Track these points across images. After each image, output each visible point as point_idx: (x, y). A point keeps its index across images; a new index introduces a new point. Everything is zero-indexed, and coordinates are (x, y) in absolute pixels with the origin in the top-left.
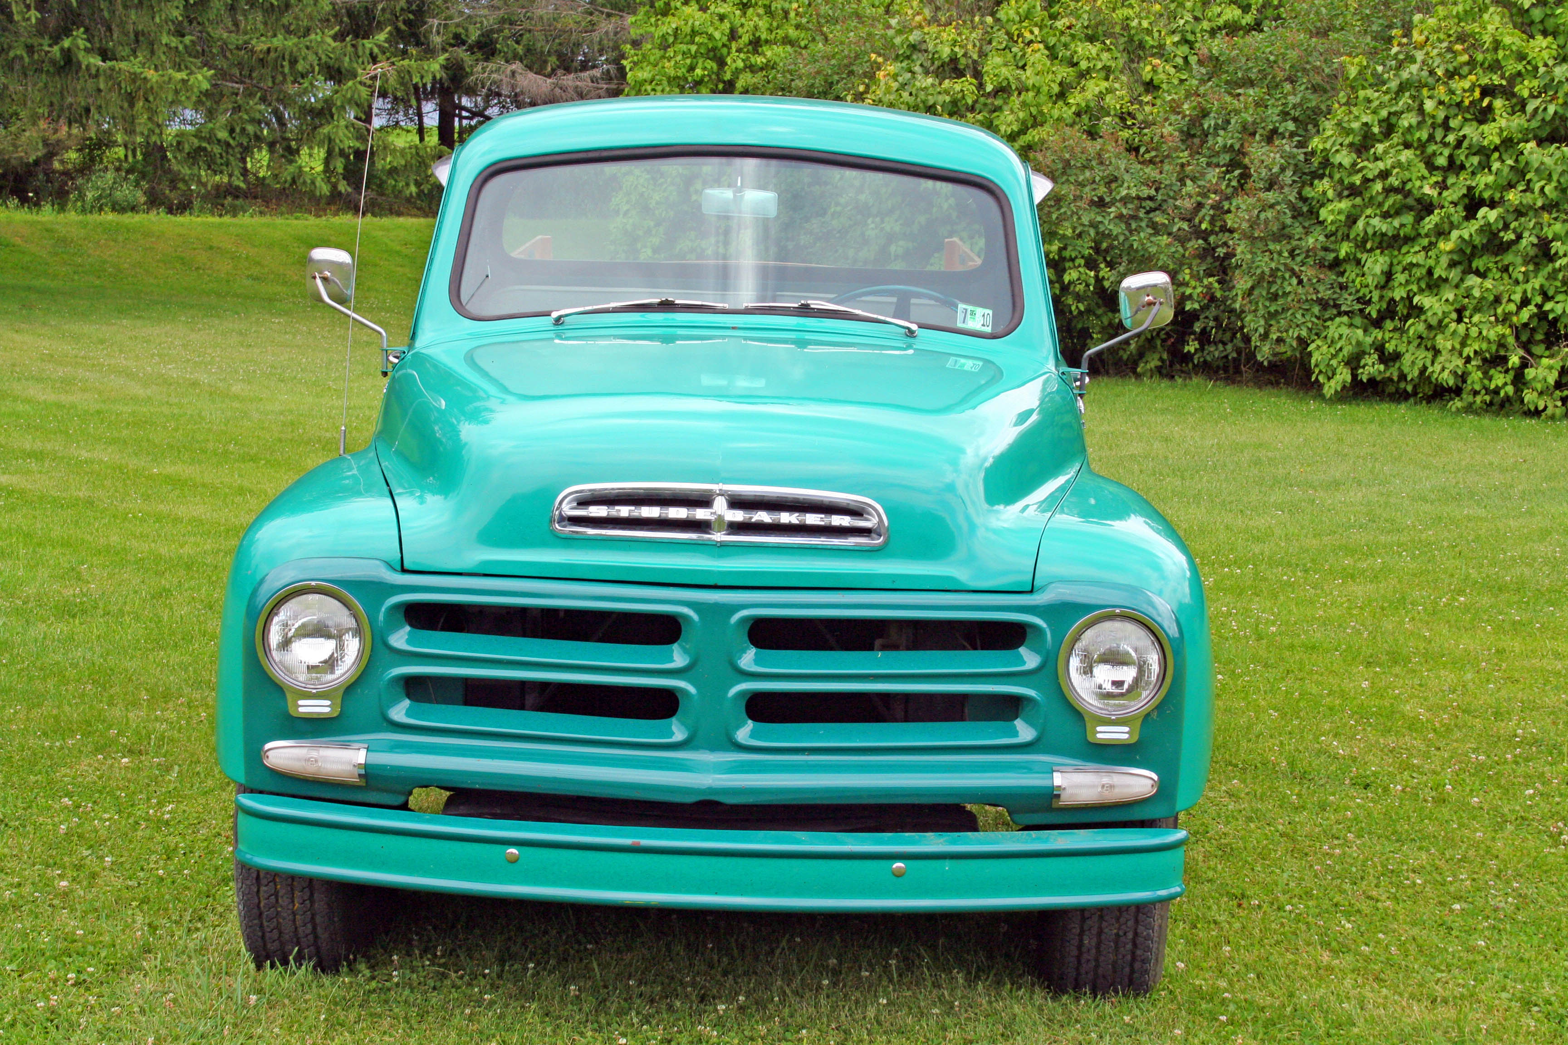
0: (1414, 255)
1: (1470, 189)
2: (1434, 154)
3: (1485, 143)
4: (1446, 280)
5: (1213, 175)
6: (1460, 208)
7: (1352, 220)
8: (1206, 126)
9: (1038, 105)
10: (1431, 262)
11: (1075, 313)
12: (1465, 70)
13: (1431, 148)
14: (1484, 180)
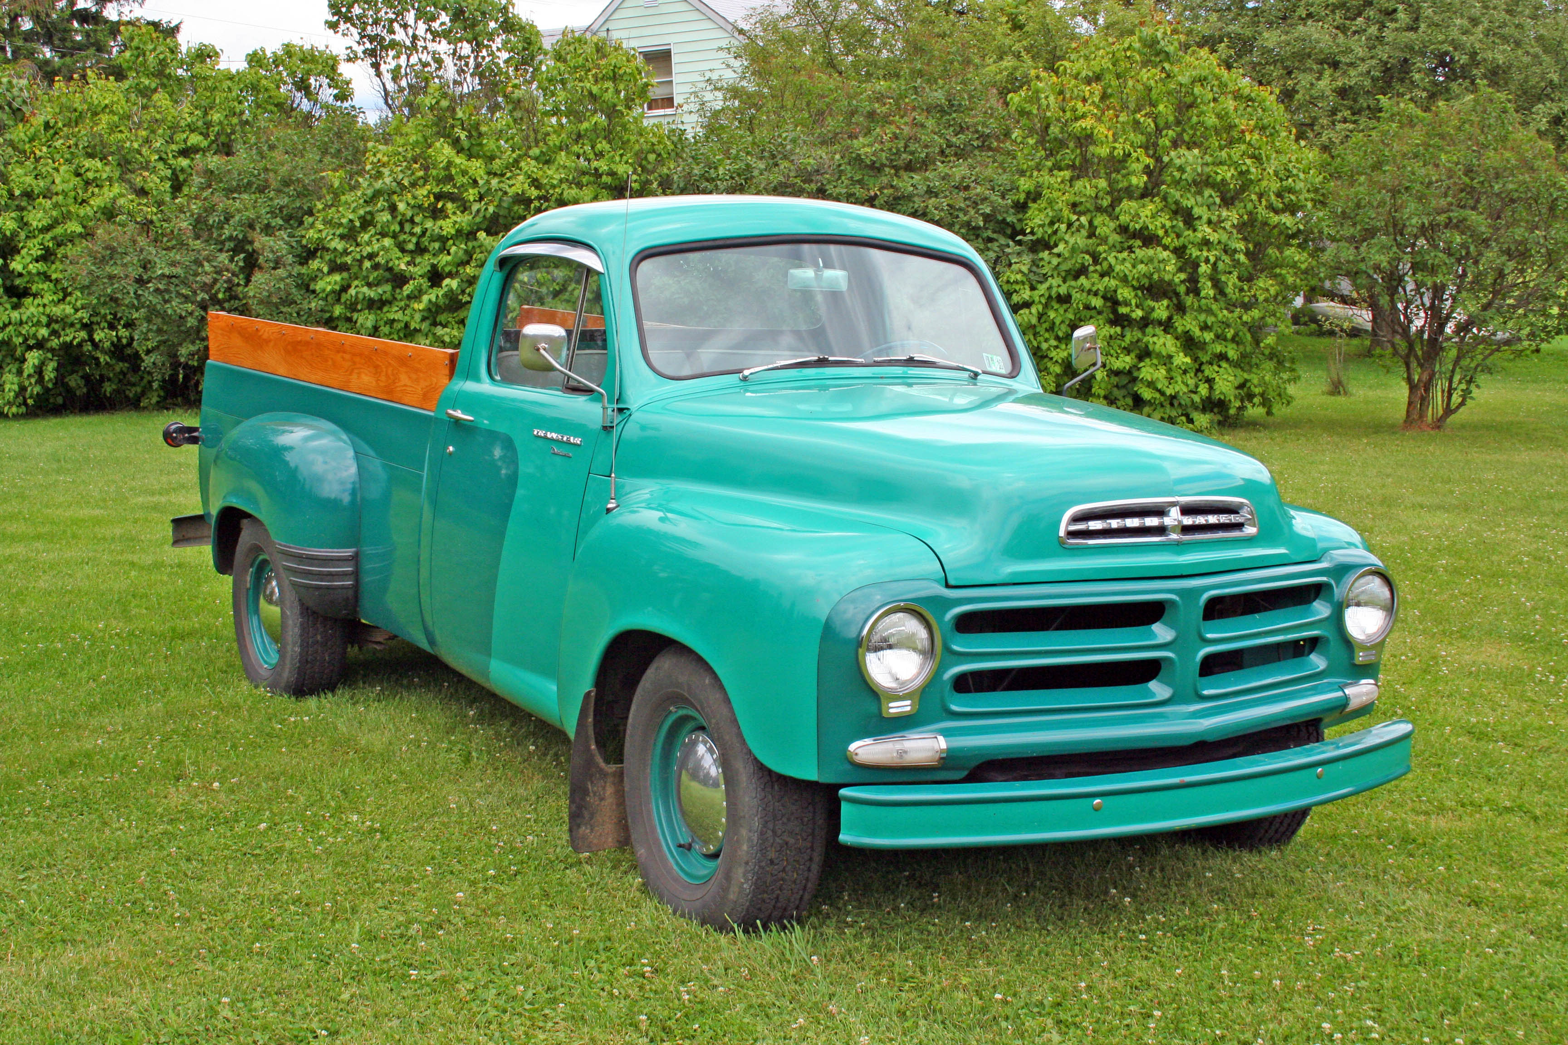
0: (393, 313)
1: (434, 266)
2: (404, 241)
3: (445, 233)
4: (420, 331)
5: (223, 258)
6: (426, 280)
7: (345, 288)
8: (211, 222)
9: (67, 205)
10: (407, 318)
11: (103, 364)
12: (421, 182)
13: (402, 237)
14: (444, 259)
